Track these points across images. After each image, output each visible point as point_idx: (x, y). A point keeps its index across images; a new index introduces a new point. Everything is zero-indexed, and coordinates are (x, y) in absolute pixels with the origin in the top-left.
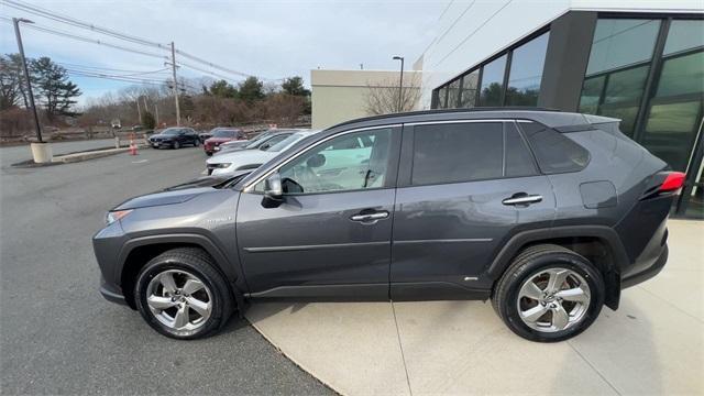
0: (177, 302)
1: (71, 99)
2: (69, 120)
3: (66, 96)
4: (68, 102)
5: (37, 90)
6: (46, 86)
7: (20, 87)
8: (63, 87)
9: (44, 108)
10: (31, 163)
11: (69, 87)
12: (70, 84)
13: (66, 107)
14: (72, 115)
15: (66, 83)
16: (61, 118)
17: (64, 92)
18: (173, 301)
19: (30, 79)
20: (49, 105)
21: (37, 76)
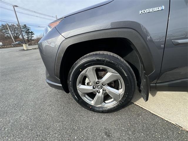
0: (97, 89)
1: (32, 36)
2: (33, 42)
3: (31, 35)
4: (32, 37)
5: (24, 34)
6: (26, 33)
7: (20, 33)
8: (30, 33)
9: (26, 39)
10: (24, 50)
11: (32, 32)
12: (32, 31)
13: (31, 38)
14: (33, 40)
15: (31, 31)
16: (31, 41)
17: (30, 34)
18: (94, 88)
19: (22, 31)
20: (28, 38)
21: (24, 30)
